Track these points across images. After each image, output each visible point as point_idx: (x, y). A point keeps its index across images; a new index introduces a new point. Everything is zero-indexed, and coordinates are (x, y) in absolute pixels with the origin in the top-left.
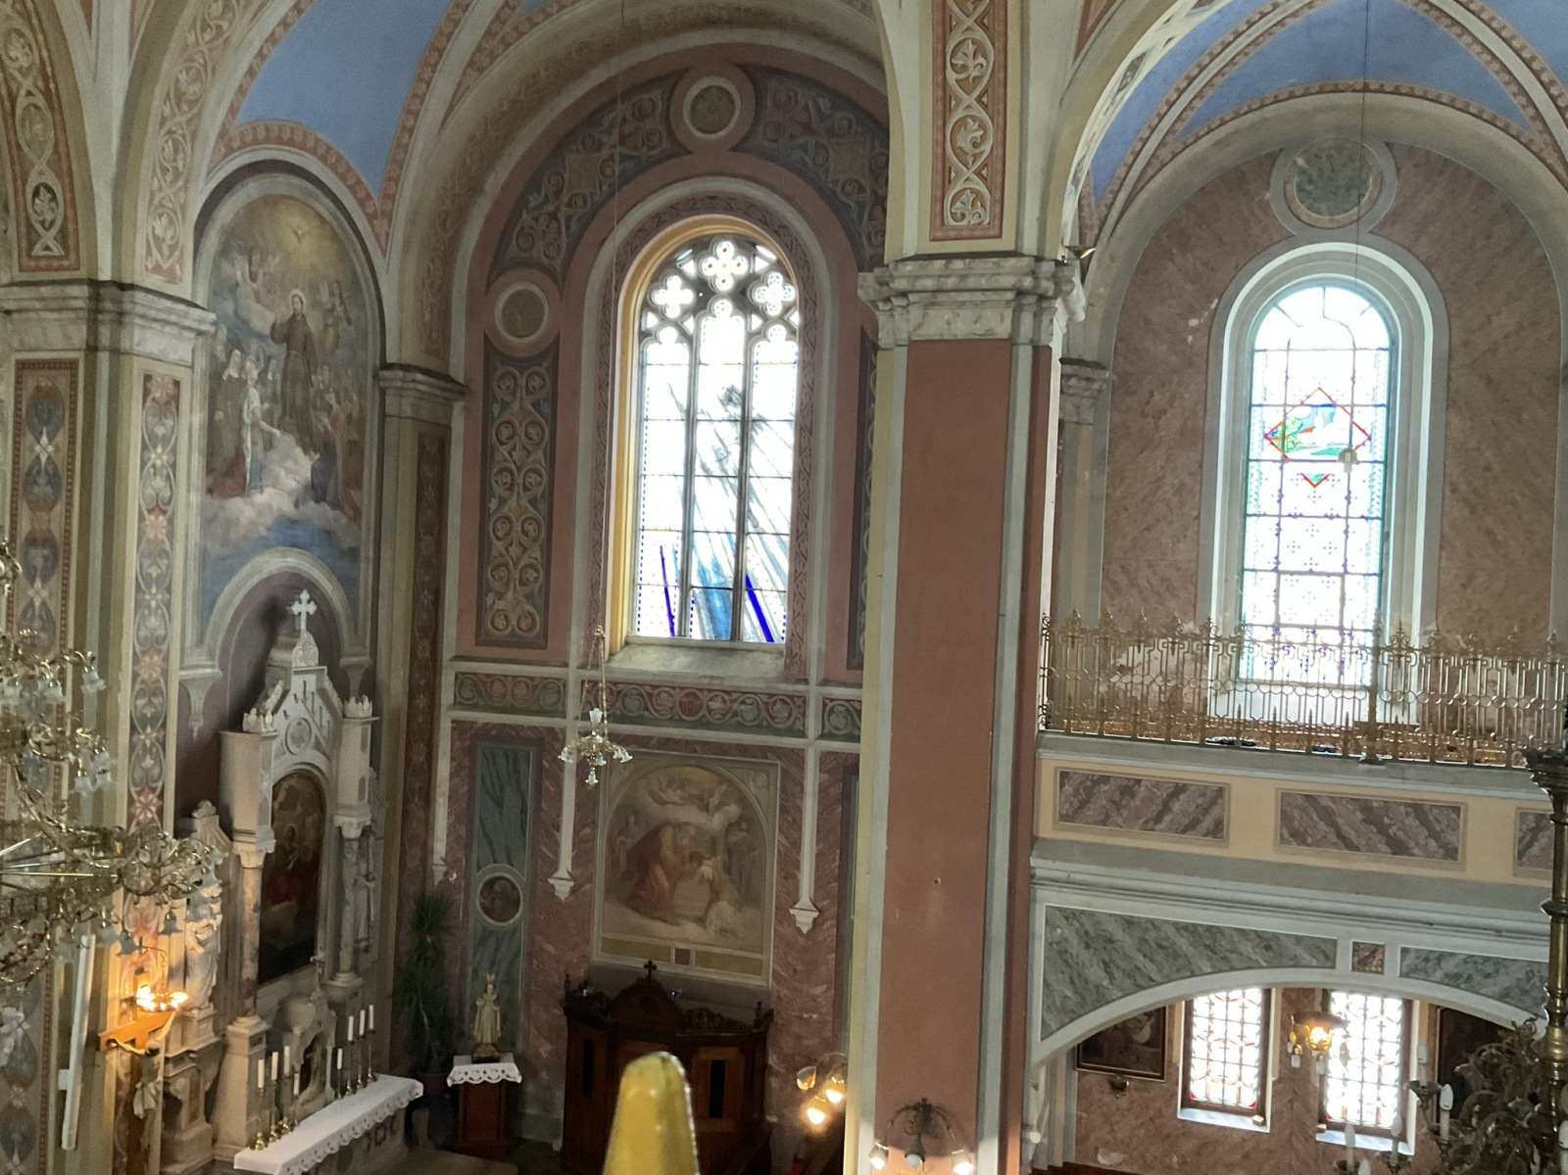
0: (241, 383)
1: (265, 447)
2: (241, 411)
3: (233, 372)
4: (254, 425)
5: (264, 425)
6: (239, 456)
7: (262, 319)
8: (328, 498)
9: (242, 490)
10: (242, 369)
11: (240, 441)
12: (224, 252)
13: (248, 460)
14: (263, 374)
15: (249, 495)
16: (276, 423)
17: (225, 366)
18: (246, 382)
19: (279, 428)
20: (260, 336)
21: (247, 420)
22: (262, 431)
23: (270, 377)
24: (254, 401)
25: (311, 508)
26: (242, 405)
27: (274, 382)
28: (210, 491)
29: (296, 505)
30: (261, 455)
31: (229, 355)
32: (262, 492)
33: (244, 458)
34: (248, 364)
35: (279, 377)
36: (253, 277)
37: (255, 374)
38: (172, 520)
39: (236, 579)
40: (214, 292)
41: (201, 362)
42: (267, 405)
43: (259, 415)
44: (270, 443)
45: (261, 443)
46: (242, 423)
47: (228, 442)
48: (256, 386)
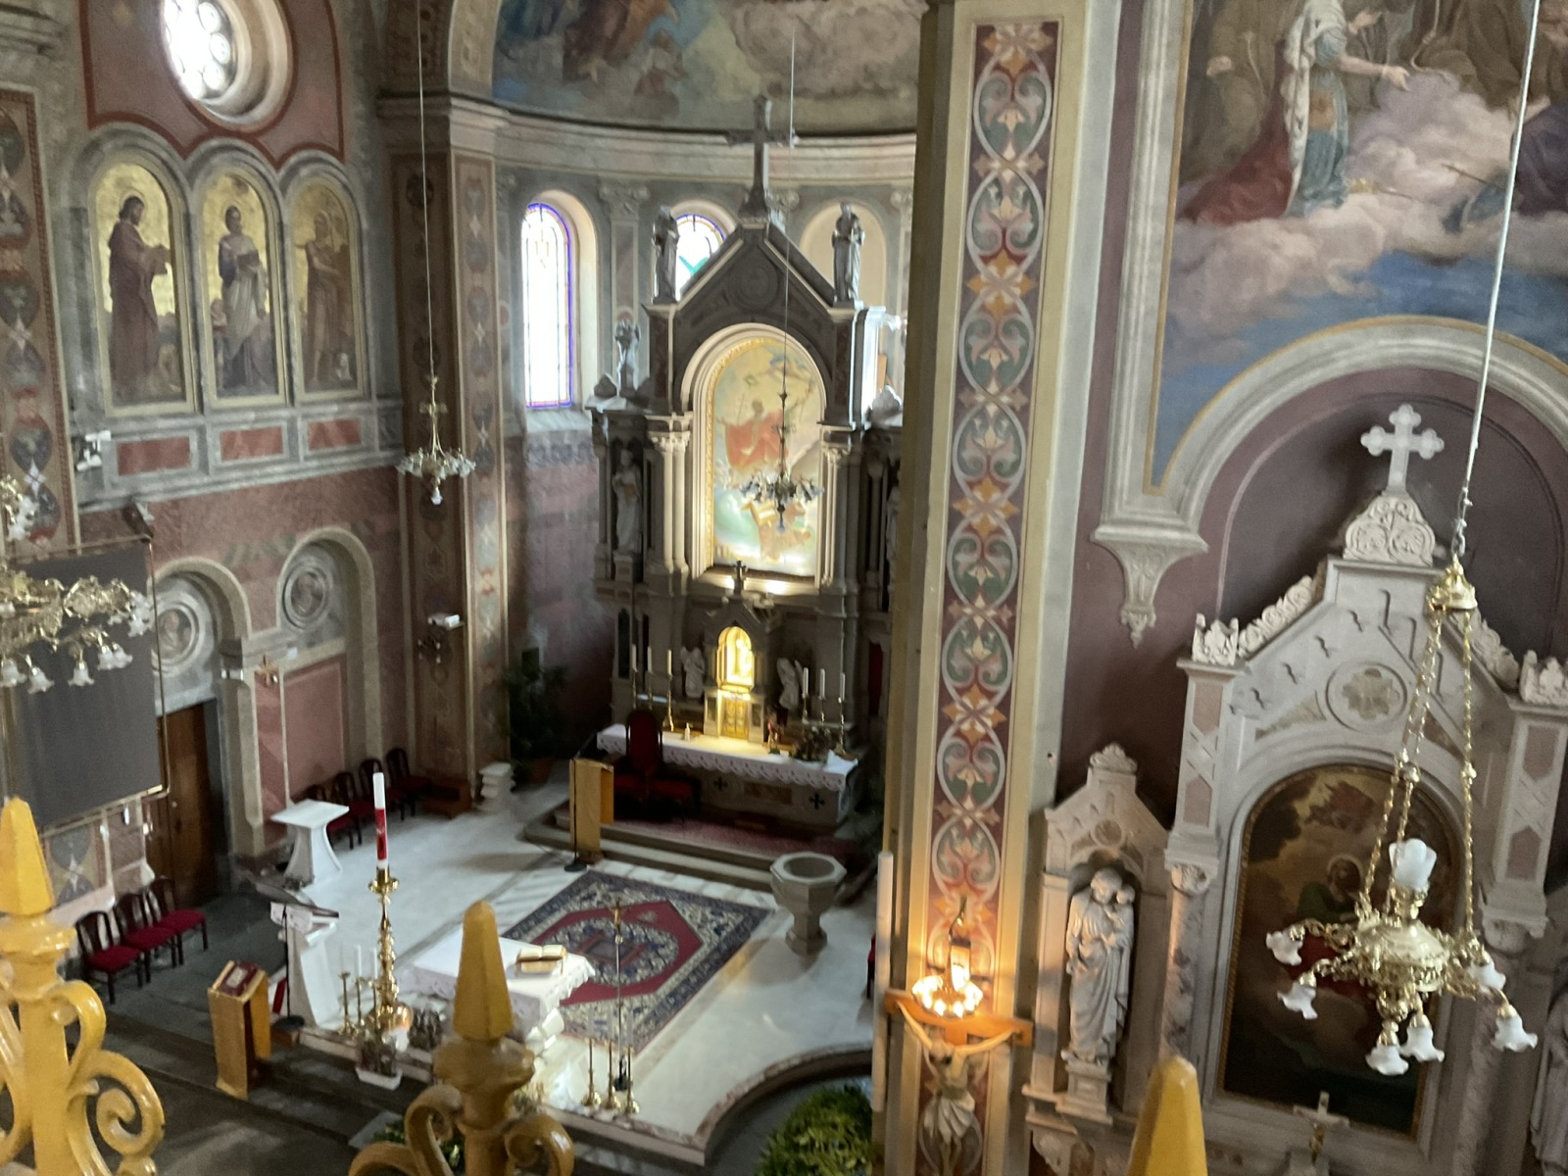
1: (1353, 110)
2: (1281, 45)
4: (1323, 68)
5: (1354, 63)
6: (1274, 134)
9: (1277, 204)
11: (1276, 107)
13: (1300, 142)
15: (1299, 214)
16: (1391, 52)
19: (1403, 60)
21: (1294, 56)
22: (1346, 77)
25: (1508, 229)
26: (1287, 31)
28: (1188, 212)
29: (1453, 222)
32: (1339, 203)
33: (1285, 139)
38: (1033, 273)
39: (1252, 377)
42: (1365, 19)
43: (1336, 43)
44: (1368, 98)
45: (1338, 103)
46: (1282, 69)
47: (1244, 110)
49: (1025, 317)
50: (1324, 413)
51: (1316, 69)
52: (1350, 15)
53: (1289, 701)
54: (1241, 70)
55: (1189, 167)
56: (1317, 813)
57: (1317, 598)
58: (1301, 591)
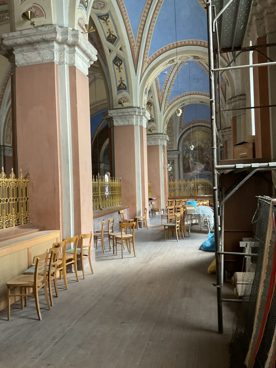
0: (189, 158)
2: (189, 161)
3: (187, 156)
5: (194, 162)
6: (189, 167)
8: (209, 170)
9: (190, 171)
10: (189, 155)
11: (189, 165)
12: (184, 141)
13: (191, 167)
14: (193, 156)
17: (186, 156)
18: (189, 157)
19: (197, 162)
21: (190, 162)
22: (193, 163)
23: (194, 155)
24: (191, 159)
25: (205, 172)
27: (195, 156)
29: (201, 172)
30: (193, 166)
31: (186, 154)
33: (190, 167)
34: (190, 155)
37: (191, 156)
38: (174, 177)
40: (183, 147)
41: (181, 156)
42: (194, 159)
43: (192, 161)
44: (195, 164)
46: (189, 163)
47: (187, 165)
48: (191, 157)
51: (191, 163)
52: (193, 159)
54: (186, 163)
55: (184, 169)
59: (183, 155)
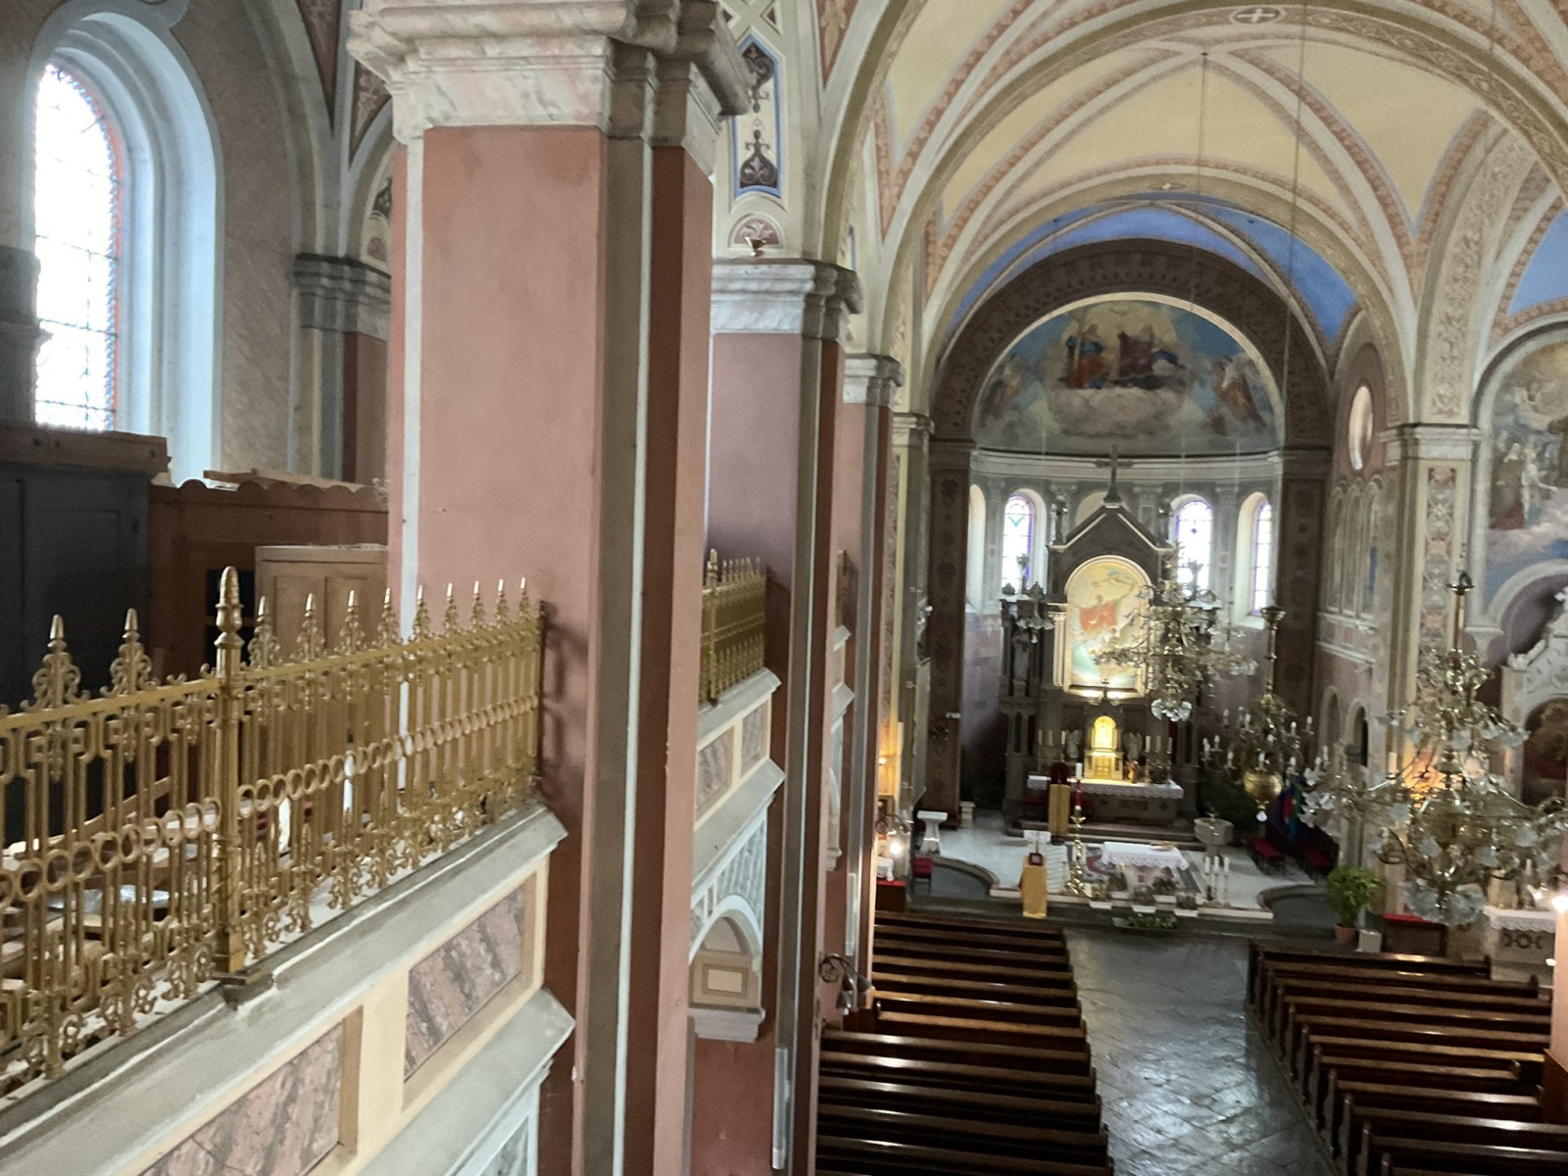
0: (1520, 463)
1: (1542, 498)
4: (1533, 486)
5: (1542, 485)
6: (1519, 505)
7: (1540, 422)
9: (1520, 523)
10: (1521, 453)
11: (1519, 496)
12: (1506, 387)
13: (1527, 507)
14: (1540, 456)
15: (1527, 528)
16: (1552, 483)
17: (1505, 454)
18: (1524, 461)
19: (1557, 485)
20: (1539, 432)
22: (1540, 489)
23: (1547, 455)
24: (1532, 471)
26: (1521, 475)
28: (1492, 526)
30: (1538, 502)
31: (1509, 448)
32: (1539, 525)
33: (1522, 506)
34: (1527, 450)
35: (1556, 455)
36: (1531, 398)
37: (1533, 455)
38: (1449, 544)
39: (1515, 578)
40: (1497, 414)
41: (1485, 454)
42: (1544, 473)
43: (1537, 479)
44: (1547, 495)
45: (1538, 497)
46: (1520, 486)
47: (1508, 497)
48: (1533, 462)
49: (1446, 558)
50: (1539, 589)
51: (1530, 486)
52: (1540, 469)
53: (1538, 680)
54: (1507, 485)
55: (1492, 513)
56: (1548, 718)
57: (1546, 647)
58: (1540, 645)
59: (1495, 449)
